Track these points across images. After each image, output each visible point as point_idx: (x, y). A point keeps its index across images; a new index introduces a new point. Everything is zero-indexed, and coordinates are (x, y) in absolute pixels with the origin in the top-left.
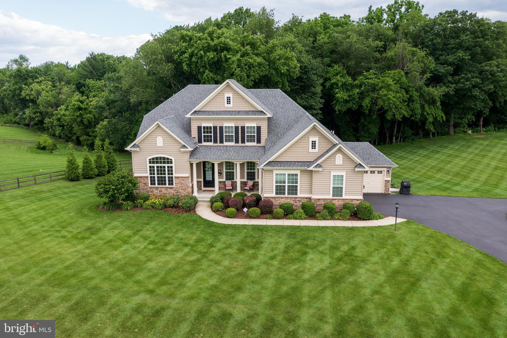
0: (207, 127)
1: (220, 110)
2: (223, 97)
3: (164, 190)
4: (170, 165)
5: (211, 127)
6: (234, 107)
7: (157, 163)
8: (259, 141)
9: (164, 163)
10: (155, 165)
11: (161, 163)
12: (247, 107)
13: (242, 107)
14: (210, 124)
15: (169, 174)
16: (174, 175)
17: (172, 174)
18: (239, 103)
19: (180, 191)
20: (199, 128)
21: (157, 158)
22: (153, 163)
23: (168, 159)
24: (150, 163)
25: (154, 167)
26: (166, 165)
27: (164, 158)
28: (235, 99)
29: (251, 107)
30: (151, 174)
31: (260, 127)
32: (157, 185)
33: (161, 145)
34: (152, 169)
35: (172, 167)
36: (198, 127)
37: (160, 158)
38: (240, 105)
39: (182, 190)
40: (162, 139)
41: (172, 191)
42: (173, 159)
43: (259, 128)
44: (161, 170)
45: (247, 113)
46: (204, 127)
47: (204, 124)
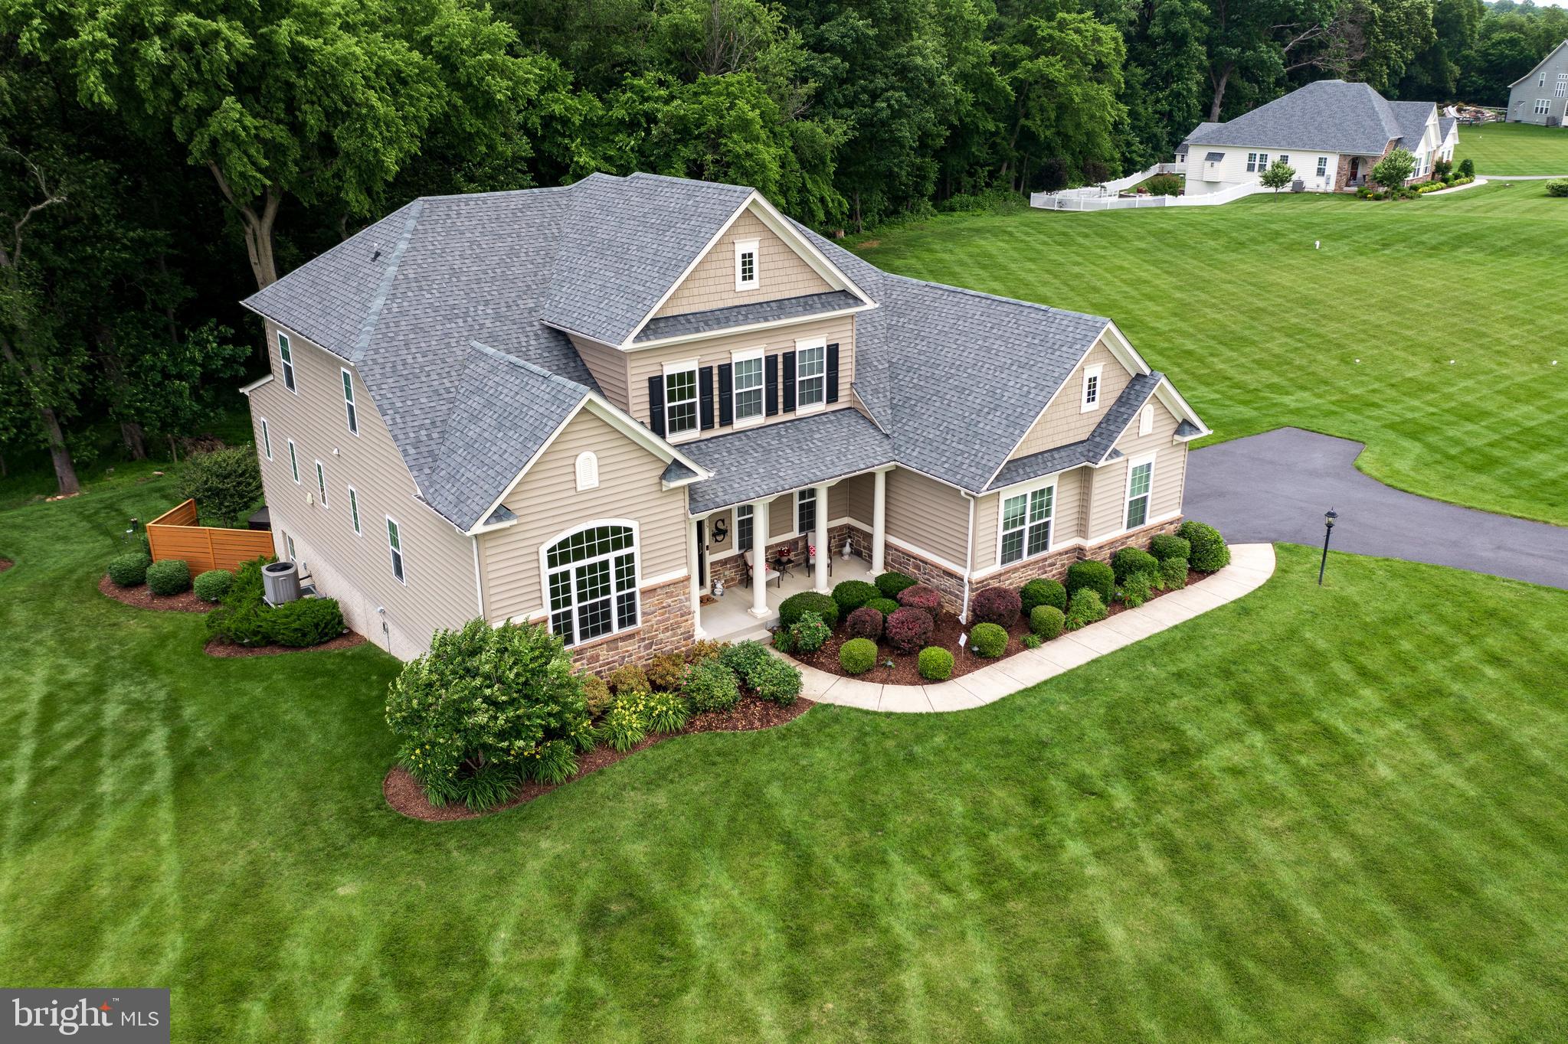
0: (681, 376)
1: (721, 305)
2: (729, 255)
3: (604, 654)
4: (624, 552)
5: (691, 374)
6: (764, 290)
7: (579, 554)
8: (833, 397)
9: (604, 549)
10: (572, 567)
11: (591, 553)
12: (801, 285)
13: (788, 286)
14: (690, 364)
15: (620, 587)
16: (641, 584)
17: (631, 583)
18: (777, 273)
19: (661, 636)
20: (655, 384)
21: (577, 538)
22: (565, 559)
23: (616, 530)
24: (552, 563)
25: (566, 575)
26: (611, 556)
27: (603, 531)
28: (768, 259)
29: (811, 283)
30: (555, 605)
31: (837, 345)
32: (577, 641)
33: (594, 482)
34: (559, 587)
35: (630, 558)
36: (651, 380)
37: (590, 533)
38: (779, 280)
39: (667, 630)
40: (593, 456)
41: (631, 646)
42: (634, 525)
43: (833, 351)
44: (594, 581)
45: (806, 303)
46: (671, 378)
47: (673, 367)
